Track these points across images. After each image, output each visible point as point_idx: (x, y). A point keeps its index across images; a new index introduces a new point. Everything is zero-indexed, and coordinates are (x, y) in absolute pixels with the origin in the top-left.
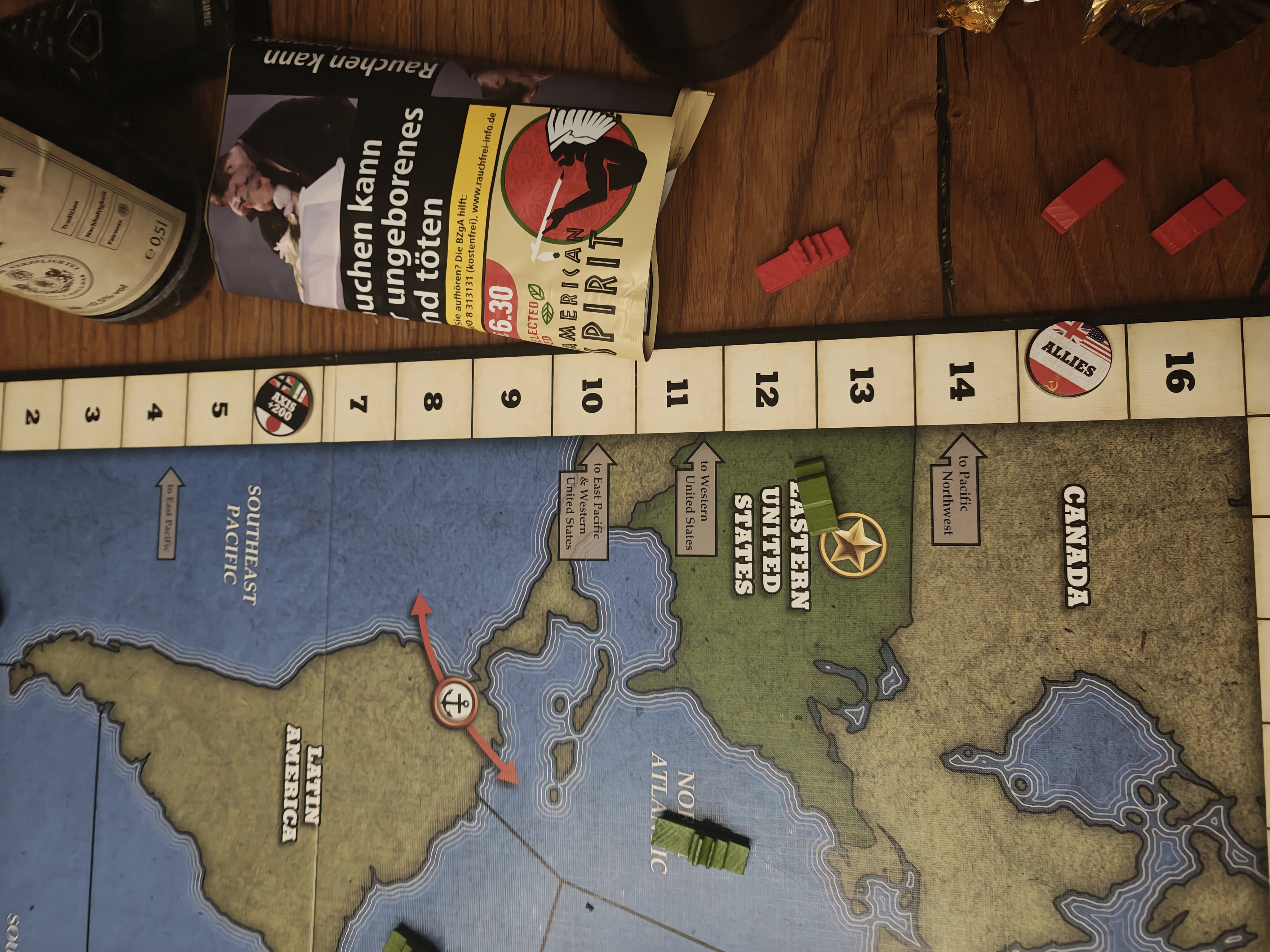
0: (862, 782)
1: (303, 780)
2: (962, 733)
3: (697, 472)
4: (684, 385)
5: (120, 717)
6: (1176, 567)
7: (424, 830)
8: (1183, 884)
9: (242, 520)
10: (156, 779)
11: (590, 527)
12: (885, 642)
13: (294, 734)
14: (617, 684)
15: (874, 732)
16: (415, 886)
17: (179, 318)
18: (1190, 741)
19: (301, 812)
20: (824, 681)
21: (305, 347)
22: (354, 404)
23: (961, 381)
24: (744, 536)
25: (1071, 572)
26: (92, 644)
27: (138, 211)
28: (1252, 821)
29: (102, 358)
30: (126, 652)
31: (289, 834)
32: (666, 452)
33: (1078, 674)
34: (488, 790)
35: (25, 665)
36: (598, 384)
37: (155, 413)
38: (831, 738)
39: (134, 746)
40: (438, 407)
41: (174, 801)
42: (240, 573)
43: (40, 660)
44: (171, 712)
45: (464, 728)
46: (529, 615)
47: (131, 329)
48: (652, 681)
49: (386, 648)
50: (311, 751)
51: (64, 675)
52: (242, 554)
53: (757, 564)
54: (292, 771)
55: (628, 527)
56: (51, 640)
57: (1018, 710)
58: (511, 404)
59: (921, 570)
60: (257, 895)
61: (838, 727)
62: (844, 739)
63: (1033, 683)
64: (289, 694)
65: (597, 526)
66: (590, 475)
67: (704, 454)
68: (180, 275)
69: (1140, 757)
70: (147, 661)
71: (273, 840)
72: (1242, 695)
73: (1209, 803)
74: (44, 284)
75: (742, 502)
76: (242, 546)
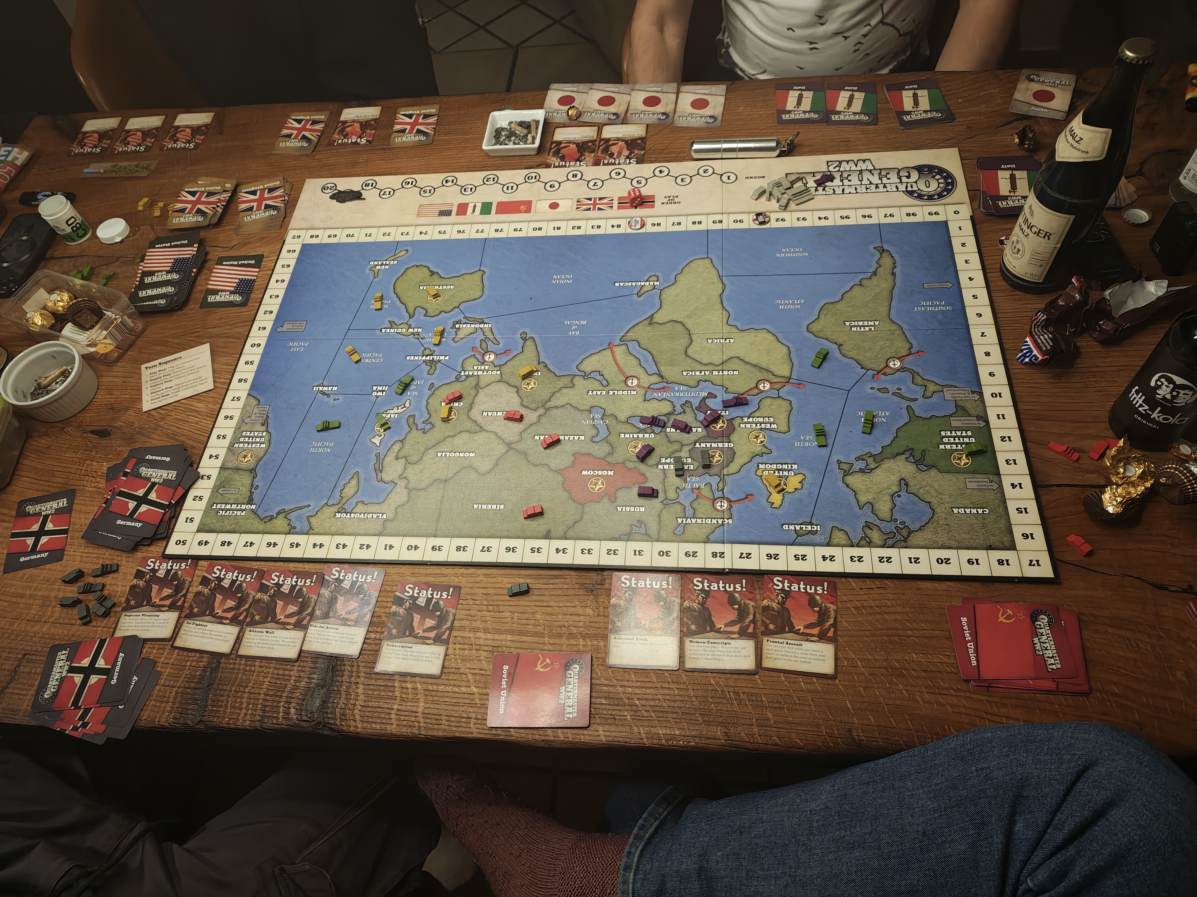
0: (892, 461)
1: (864, 326)
2: (910, 483)
3: (977, 422)
4: (1004, 418)
5: (873, 277)
6: (969, 533)
7: (856, 357)
8: (880, 530)
9: (940, 305)
10: (856, 289)
11: (954, 395)
12: (933, 466)
13: (877, 323)
14: (908, 403)
15: (907, 464)
16: (839, 355)
18: (919, 533)
19: (854, 326)
20: (919, 452)
22: (983, 333)
23: (1016, 486)
24: (959, 433)
25: (963, 510)
26: (893, 268)
28: (900, 545)
29: (986, 263)
30: (892, 277)
31: (847, 324)
32: (982, 414)
33: (934, 510)
34: (871, 373)
35: (883, 250)
36: (1000, 397)
37: (971, 279)
38: (903, 454)
39: (864, 282)
40: (986, 355)
41: (850, 294)
42: (923, 306)
43: (885, 254)
44: (877, 291)
46: (924, 381)
48: (910, 411)
49: (908, 346)
50: (873, 328)
51: (882, 261)
52: (929, 306)
53: (951, 437)
54: (866, 323)
55: (956, 405)
56: (893, 257)
57: (920, 496)
58: (990, 374)
59: (957, 475)
60: (828, 316)
61: (907, 455)
62: (904, 456)
63: (928, 500)
64: (889, 321)
65: (955, 397)
66: (971, 395)
67: (982, 424)
69: (913, 522)
70: (892, 284)
71: (845, 320)
72: (935, 545)
73: (903, 537)
75: (969, 433)
76: (932, 306)
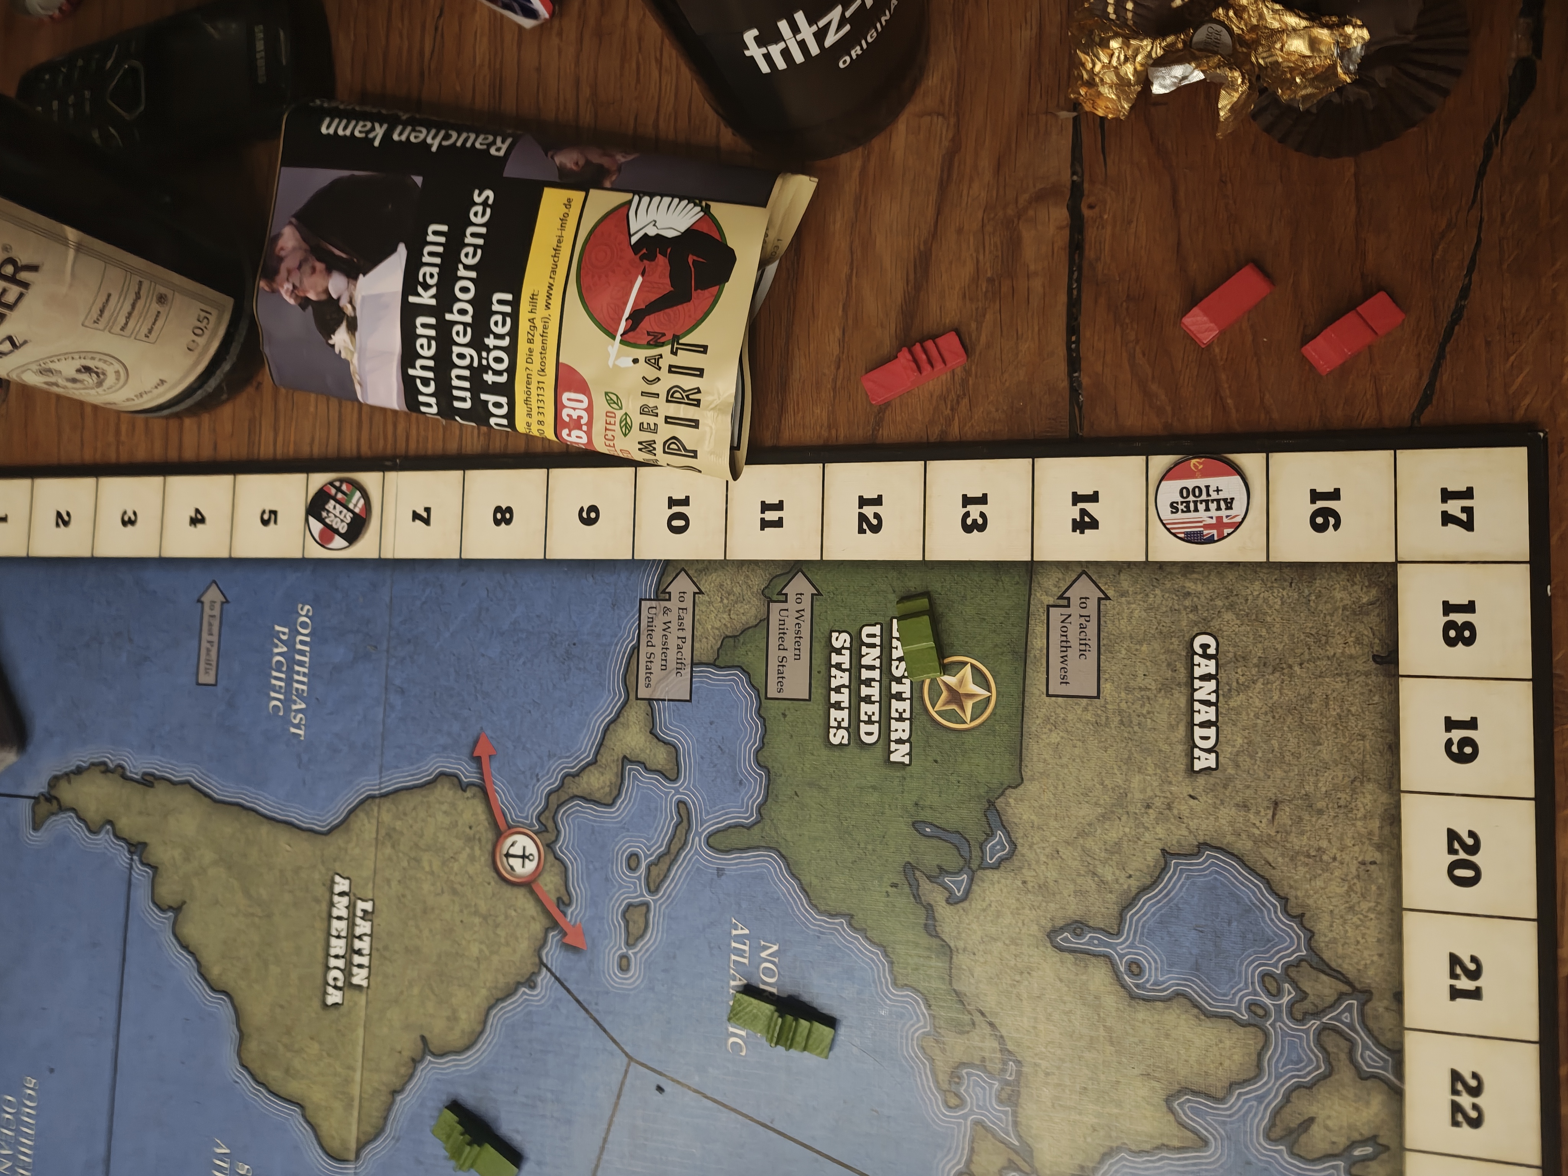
0: (962, 960)
1: (351, 936)
2: (1073, 909)
3: (792, 604)
4: (779, 506)
5: (152, 860)
6: (1314, 729)
7: (482, 996)
8: (1310, 1087)
9: (290, 643)
10: (191, 931)
11: (672, 664)
12: (991, 804)
13: (342, 885)
14: (697, 841)
15: (976, 904)
16: (469, 1062)
17: (226, 411)
18: (1321, 926)
19: (347, 972)
20: (924, 844)
21: (365, 450)
22: (416, 516)
23: (1083, 512)
24: (840, 678)
25: (1198, 732)
26: (124, 777)
27: (178, 300)
28: (1388, 1020)
30: (160, 787)
31: (335, 996)
32: (758, 581)
33: (1203, 846)
34: (553, 954)
35: (49, 798)
36: (686, 502)
37: (197, 519)
38: (929, 909)
39: (168, 891)
40: (508, 522)
41: (210, 956)
42: (287, 702)
43: (67, 793)
45: (528, 885)
46: (603, 760)
47: (173, 424)
48: (735, 838)
49: (445, 792)
50: (361, 905)
51: (92, 810)
52: (289, 681)
53: (854, 711)
54: (339, 926)
55: (713, 665)
56: (79, 771)
57: (1134, 884)
58: (588, 521)
59: (1033, 724)
60: (297, 1063)
61: (935, 895)
62: (943, 911)
63: (1152, 855)
64: (338, 840)
65: (680, 663)
66: (674, 604)
67: (799, 585)
68: (226, 367)
69: (1266, 941)
70: (186, 797)
71: (316, 1004)
72: (1381, 877)
73: (1341, 997)
74: (74, 380)
75: (841, 640)
76: (290, 671)
